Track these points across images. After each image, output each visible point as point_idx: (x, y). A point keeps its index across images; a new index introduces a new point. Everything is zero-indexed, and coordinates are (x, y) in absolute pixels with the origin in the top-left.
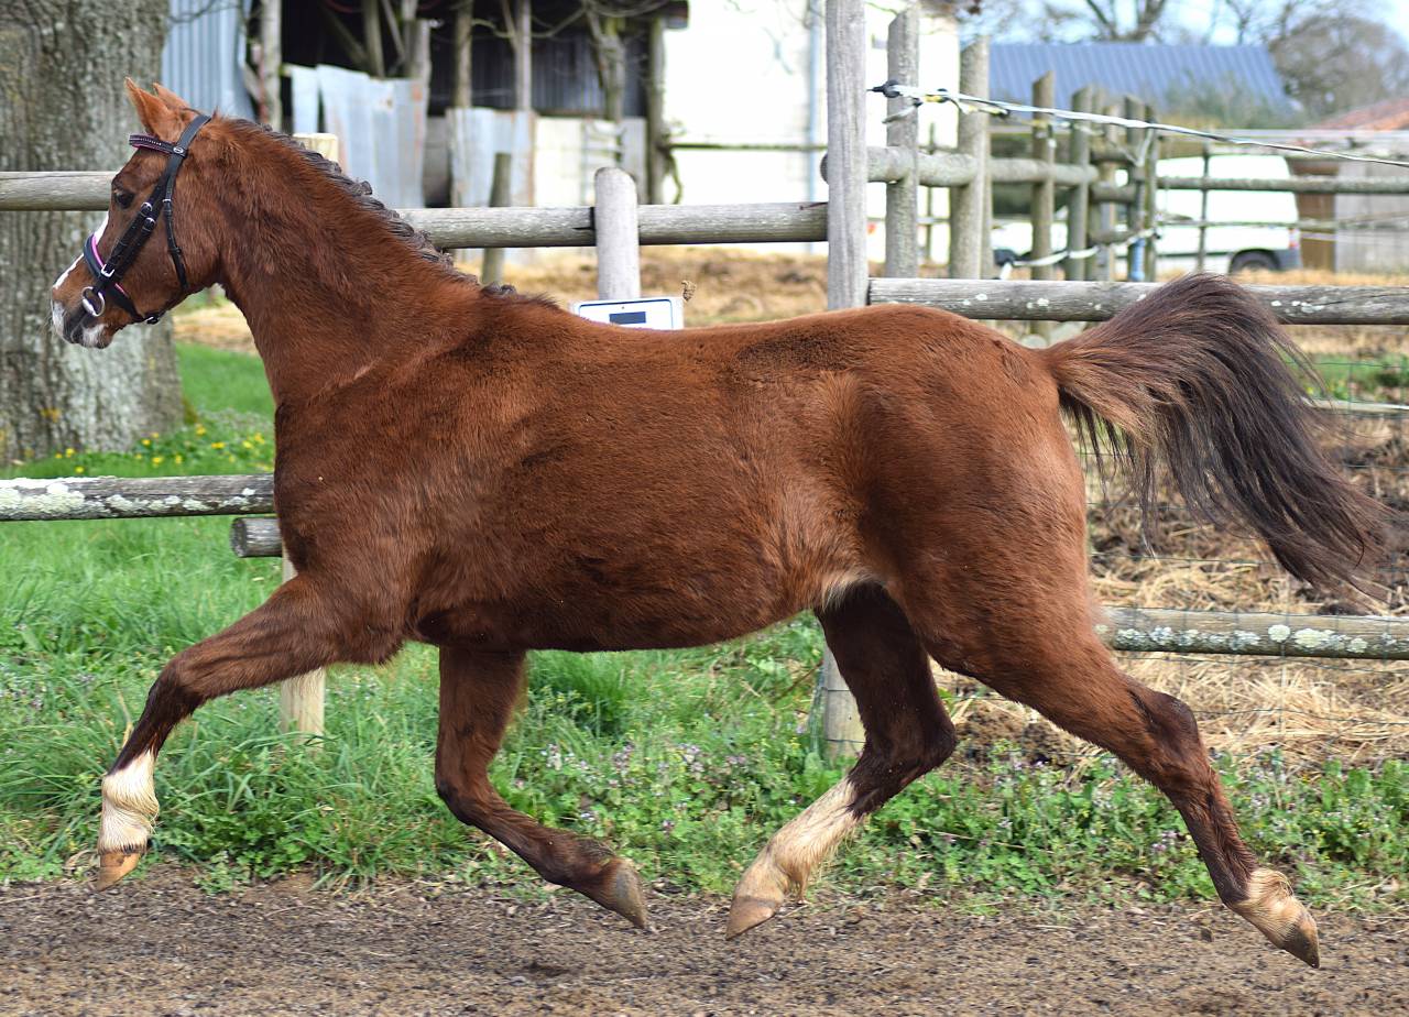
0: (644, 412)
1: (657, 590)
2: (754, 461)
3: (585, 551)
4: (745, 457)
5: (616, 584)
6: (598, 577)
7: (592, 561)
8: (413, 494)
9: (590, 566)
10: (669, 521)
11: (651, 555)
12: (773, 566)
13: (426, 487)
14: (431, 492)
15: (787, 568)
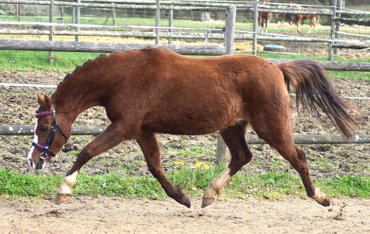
0: (201, 78)
1: (204, 121)
2: (227, 91)
3: (187, 112)
4: (225, 90)
5: (194, 120)
6: (190, 118)
7: (189, 114)
8: (146, 98)
9: (189, 115)
10: (208, 105)
11: (204, 113)
12: (230, 115)
13: (149, 96)
14: (150, 97)
15: (232, 116)
